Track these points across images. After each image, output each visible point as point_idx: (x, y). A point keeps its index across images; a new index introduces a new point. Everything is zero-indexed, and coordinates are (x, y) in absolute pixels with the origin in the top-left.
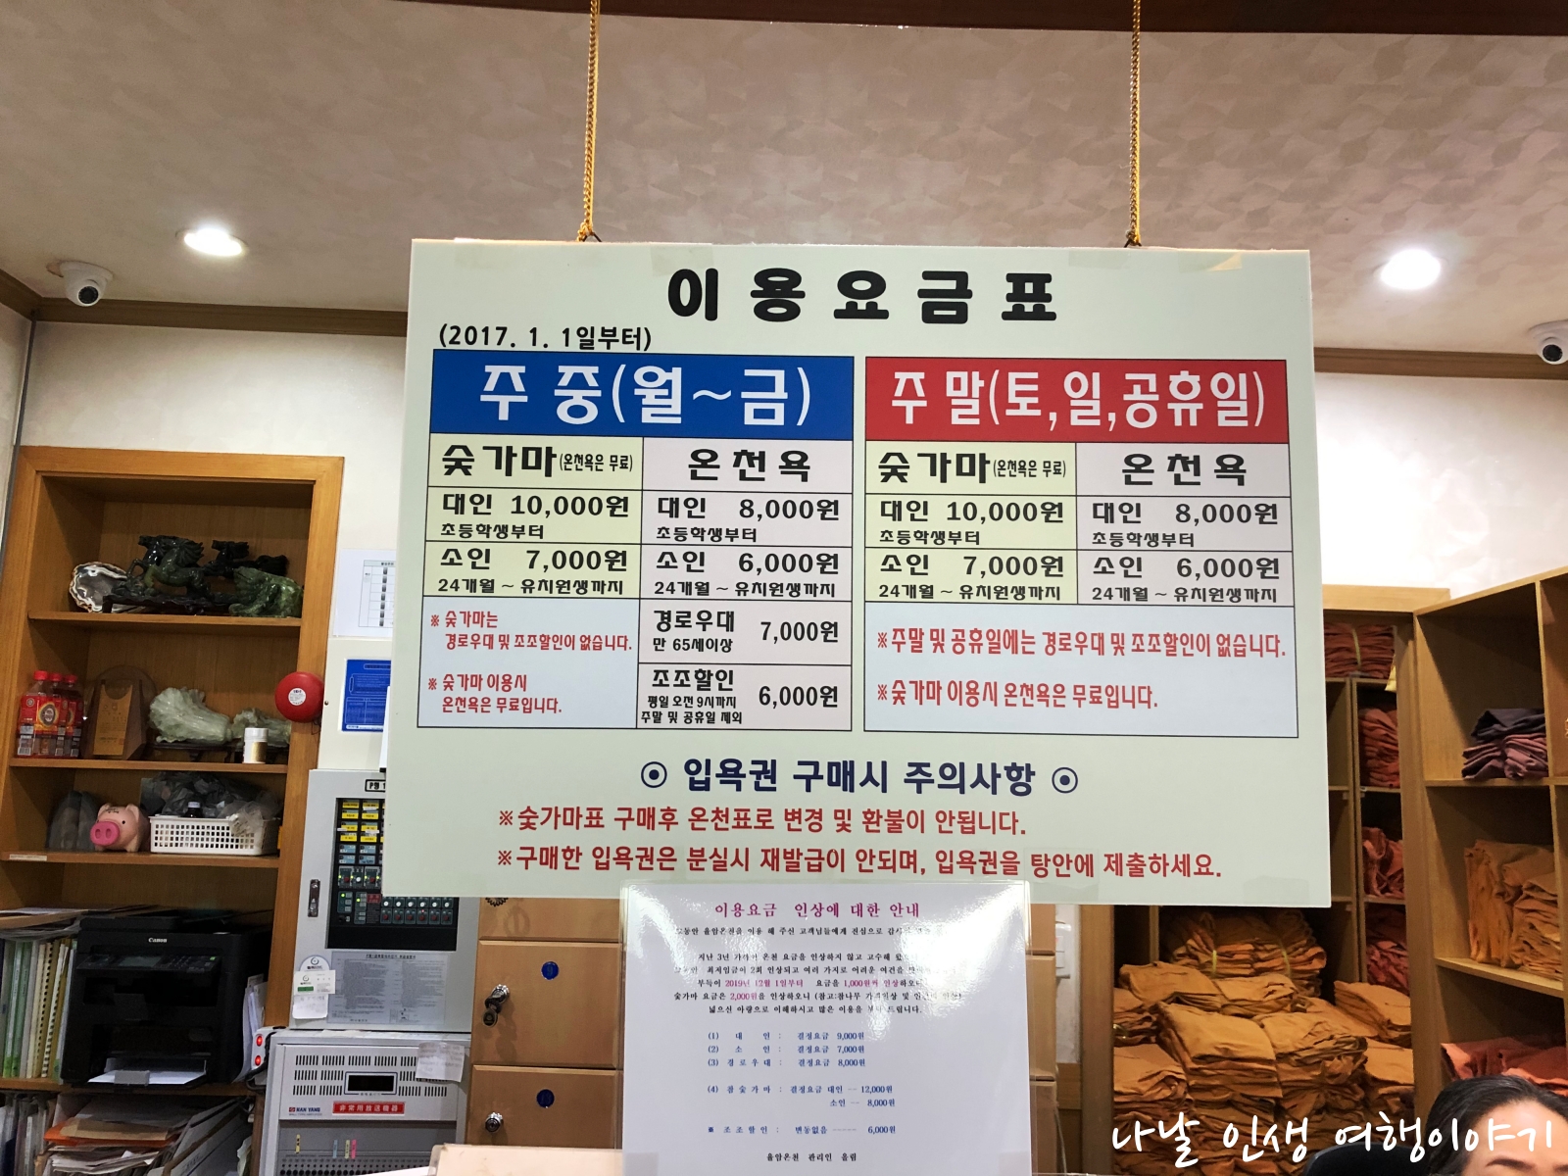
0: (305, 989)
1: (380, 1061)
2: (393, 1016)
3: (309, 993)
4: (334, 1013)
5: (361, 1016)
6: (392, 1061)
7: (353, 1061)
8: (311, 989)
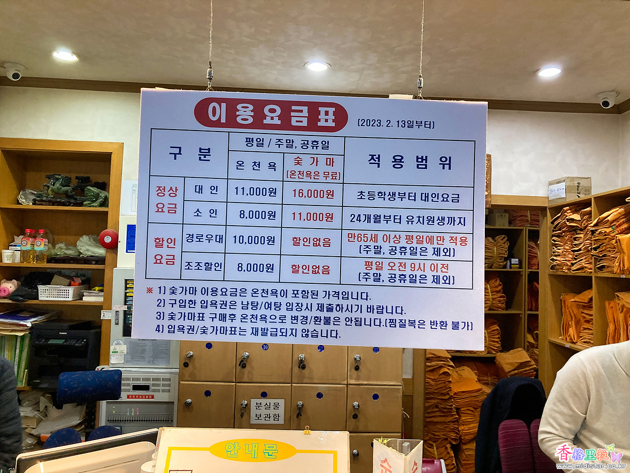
0: (115, 352)
1: (144, 379)
2: (149, 362)
3: (117, 354)
4: (126, 361)
5: (137, 362)
6: (148, 379)
7: (134, 379)
8: (117, 352)
